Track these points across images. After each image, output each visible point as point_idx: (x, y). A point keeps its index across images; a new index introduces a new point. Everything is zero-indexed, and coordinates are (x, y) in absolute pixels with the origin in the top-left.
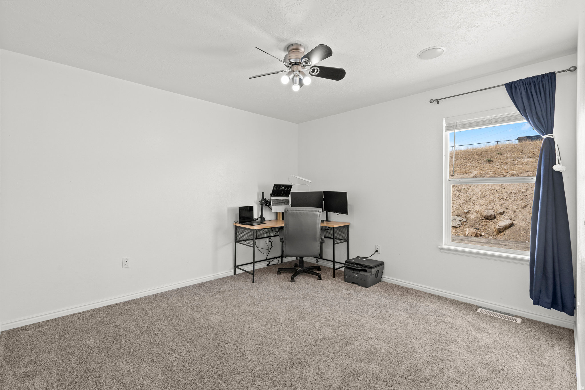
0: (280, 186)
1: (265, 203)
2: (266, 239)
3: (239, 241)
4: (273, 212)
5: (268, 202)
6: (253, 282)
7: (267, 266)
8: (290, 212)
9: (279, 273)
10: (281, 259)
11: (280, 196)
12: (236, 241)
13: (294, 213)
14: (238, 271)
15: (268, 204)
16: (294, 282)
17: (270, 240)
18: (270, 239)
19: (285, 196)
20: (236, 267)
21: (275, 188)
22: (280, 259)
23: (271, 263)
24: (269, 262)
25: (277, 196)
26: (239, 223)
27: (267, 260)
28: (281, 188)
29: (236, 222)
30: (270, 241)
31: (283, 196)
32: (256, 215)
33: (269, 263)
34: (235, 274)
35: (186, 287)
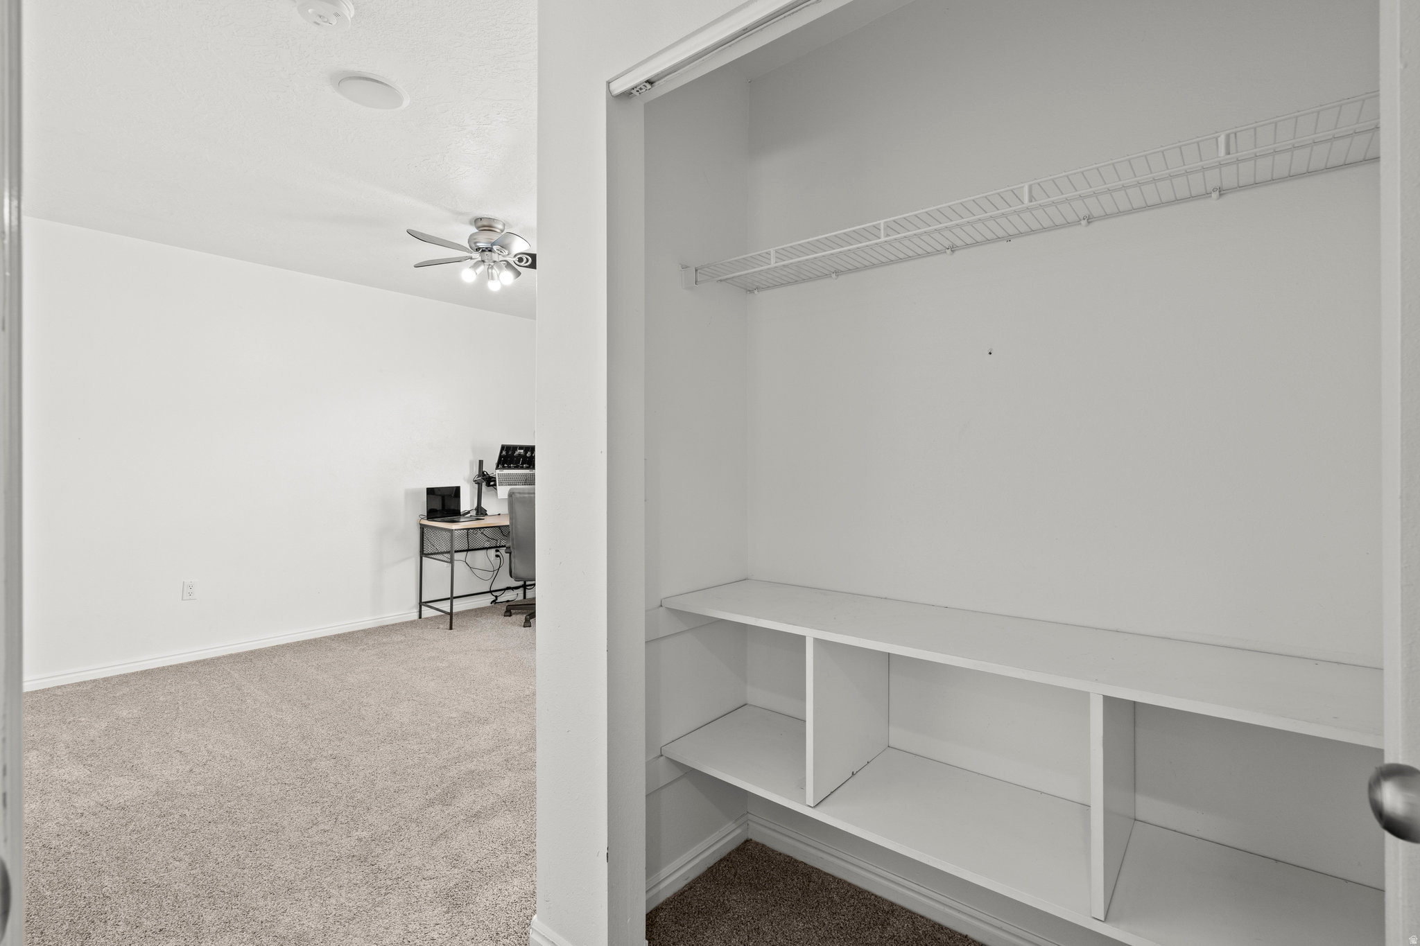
0: (515, 448)
1: (486, 481)
2: (489, 551)
3: (429, 554)
4: (499, 498)
5: (492, 479)
6: (451, 628)
7: (491, 603)
8: (518, 495)
9: (508, 614)
10: (522, 592)
11: (517, 467)
12: (423, 554)
13: (524, 497)
14: (427, 612)
15: (492, 483)
16: (530, 626)
17: (498, 553)
18: (497, 551)
19: (527, 468)
20: (421, 604)
21: (504, 453)
22: (520, 591)
23: (499, 600)
24: (496, 597)
25: (509, 468)
26: (428, 519)
27: (491, 592)
28: (517, 453)
29: (423, 517)
30: (497, 556)
31: (522, 468)
32: (467, 502)
33: (497, 599)
34: (420, 617)
35: (315, 640)
